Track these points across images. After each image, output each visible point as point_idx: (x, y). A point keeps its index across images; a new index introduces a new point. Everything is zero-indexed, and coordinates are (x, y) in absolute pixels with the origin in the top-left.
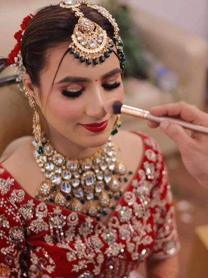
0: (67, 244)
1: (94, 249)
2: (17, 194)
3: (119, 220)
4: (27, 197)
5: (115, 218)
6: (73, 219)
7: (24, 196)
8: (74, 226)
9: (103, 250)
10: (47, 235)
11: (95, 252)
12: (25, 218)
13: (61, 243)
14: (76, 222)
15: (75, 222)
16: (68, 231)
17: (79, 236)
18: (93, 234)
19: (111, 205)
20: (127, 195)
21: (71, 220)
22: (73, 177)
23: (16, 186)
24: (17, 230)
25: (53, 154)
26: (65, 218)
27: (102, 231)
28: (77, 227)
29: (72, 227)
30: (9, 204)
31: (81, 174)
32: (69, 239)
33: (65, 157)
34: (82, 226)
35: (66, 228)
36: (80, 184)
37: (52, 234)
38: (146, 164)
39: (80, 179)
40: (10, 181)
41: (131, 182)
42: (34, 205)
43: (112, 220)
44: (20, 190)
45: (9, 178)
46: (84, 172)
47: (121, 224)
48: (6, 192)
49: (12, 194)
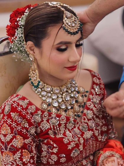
0: (62, 135)
1: (77, 135)
2: (31, 108)
3: (87, 118)
4: (37, 109)
5: (85, 117)
6: (63, 119)
7: (35, 109)
8: (64, 124)
9: (82, 135)
10: (50, 131)
11: (77, 137)
12: (37, 121)
13: (59, 135)
14: (65, 121)
16: (61, 127)
17: (67, 130)
18: (75, 127)
20: (88, 103)
21: (62, 120)
22: (58, 97)
23: (30, 104)
24: (33, 129)
25: (44, 86)
26: (58, 119)
27: (79, 125)
28: (66, 124)
29: (63, 124)
31: (62, 95)
32: (62, 132)
34: (68, 123)
35: (60, 125)
42: (41, 113)
43: (83, 118)
44: (33, 106)
45: (26, 100)
46: (63, 93)
47: (88, 120)
48: (25, 107)
49: (29, 108)
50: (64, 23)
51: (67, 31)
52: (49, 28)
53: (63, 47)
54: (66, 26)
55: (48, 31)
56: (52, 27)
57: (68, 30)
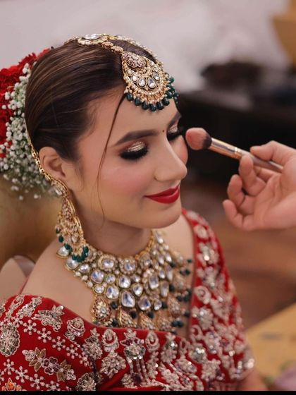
0: (154, 381)
1: (187, 376)
2: (73, 325)
3: (201, 329)
4: (88, 326)
5: (196, 326)
6: (152, 341)
7: (83, 326)
8: (156, 351)
9: (199, 374)
10: (126, 376)
11: (191, 379)
12: (95, 357)
13: (146, 381)
14: (157, 344)
15: (155, 344)
16: (151, 361)
17: (163, 366)
18: (178, 356)
19: (184, 311)
20: (198, 291)
21: (152, 343)
22: (133, 282)
23: (68, 315)
24: (87, 379)
25: (98, 257)
26: (142, 341)
27: (187, 350)
28: (160, 350)
29: (154, 353)
30: (68, 343)
31: (141, 276)
32: (153, 374)
33: (117, 257)
34: (165, 349)
35: (147, 356)
36: (144, 291)
37: (132, 372)
38: (201, 245)
39: (141, 283)
40: (57, 311)
41: (195, 274)
42: (98, 335)
43: (193, 331)
44: (76, 319)
45: (54, 307)
46: (144, 271)
47: (204, 333)
48: (59, 327)
49: (68, 327)
50: (127, 84)
51: (138, 103)
52: (91, 104)
53: (137, 147)
54: (133, 90)
55: (89, 112)
56: (97, 100)
57: (143, 100)
